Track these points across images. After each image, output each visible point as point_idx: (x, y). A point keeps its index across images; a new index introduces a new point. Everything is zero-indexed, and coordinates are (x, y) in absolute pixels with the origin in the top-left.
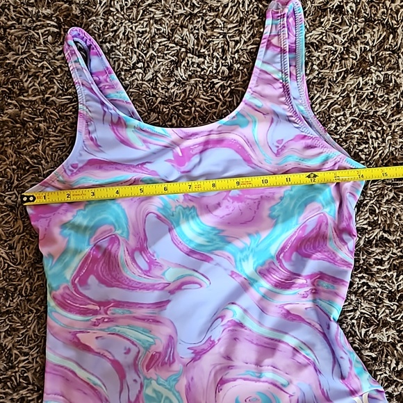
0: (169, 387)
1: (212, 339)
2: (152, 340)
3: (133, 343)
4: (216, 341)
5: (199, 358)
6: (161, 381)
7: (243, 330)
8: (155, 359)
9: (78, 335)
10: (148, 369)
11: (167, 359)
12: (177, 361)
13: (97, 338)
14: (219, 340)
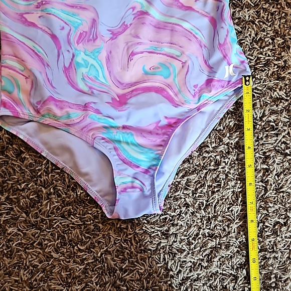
0: (94, 57)
1: (125, 24)
2: (80, 22)
3: (66, 23)
4: (128, 25)
5: (116, 38)
6: (88, 53)
7: (149, 17)
8: (83, 37)
9: (25, 16)
10: (78, 43)
11: (91, 36)
12: (99, 38)
13: (39, 17)
14: (131, 25)
